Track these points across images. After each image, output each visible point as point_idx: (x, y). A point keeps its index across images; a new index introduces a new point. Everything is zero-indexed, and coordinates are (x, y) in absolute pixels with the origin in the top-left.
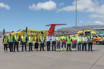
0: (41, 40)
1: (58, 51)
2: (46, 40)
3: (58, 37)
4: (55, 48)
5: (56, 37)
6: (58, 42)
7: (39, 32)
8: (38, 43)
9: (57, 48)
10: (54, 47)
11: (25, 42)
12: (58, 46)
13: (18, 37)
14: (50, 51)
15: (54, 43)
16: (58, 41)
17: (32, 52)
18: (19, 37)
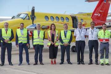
0: (62, 38)
1: (102, 64)
2: (75, 37)
3: (102, 31)
4: (97, 57)
5: (98, 30)
6: (104, 41)
7: (67, 19)
8: (56, 44)
9: (102, 57)
10: (94, 55)
11: (26, 42)
12: (102, 51)
13: (9, 32)
14: (83, 64)
15: (94, 44)
16: (102, 40)
17: (41, 65)
18: (12, 32)
